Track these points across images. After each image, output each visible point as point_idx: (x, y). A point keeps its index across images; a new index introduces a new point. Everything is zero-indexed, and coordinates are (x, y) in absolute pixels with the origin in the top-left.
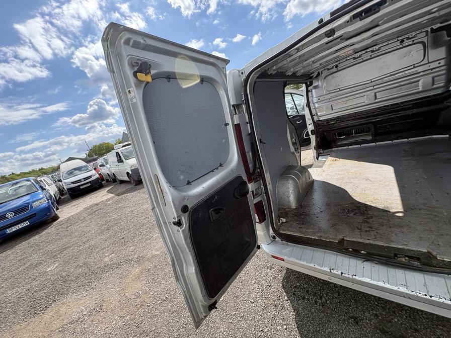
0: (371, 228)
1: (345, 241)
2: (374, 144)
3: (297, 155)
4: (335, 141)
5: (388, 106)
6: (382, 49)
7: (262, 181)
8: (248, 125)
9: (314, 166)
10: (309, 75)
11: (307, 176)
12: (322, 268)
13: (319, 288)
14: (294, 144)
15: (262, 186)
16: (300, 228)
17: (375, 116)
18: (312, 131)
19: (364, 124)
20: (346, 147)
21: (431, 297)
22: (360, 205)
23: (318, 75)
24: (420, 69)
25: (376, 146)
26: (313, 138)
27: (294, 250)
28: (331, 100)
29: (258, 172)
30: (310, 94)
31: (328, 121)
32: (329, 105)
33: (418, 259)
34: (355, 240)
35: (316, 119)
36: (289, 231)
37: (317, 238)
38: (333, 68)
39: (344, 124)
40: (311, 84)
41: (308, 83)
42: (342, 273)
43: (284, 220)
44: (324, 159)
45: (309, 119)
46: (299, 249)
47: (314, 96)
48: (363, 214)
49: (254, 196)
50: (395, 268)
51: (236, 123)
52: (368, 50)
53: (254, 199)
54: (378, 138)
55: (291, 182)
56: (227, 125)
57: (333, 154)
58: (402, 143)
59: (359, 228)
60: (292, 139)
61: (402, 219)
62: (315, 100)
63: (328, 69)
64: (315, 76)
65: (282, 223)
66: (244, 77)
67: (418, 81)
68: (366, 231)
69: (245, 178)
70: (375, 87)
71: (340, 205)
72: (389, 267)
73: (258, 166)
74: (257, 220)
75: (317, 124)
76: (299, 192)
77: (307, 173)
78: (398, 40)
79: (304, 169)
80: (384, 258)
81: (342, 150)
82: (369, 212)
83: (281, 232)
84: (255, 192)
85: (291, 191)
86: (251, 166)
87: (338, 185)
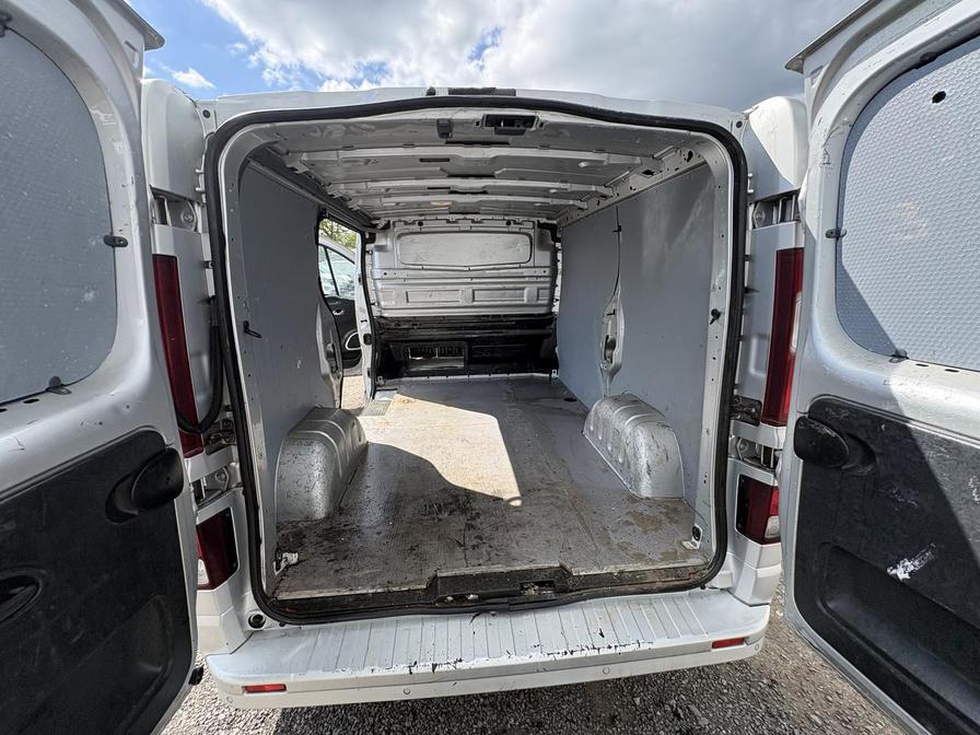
0: (481, 538)
1: (439, 582)
2: (466, 377)
3: (335, 383)
4: (407, 363)
5: (488, 316)
6: (486, 223)
7: (235, 450)
8: (209, 273)
9: (364, 412)
10: (370, 219)
11: (356, 434)
12: (390, 672)
13: (371, 720)
14: (330, 356)
15: (236, 465)
16: (337, 571)
17: (472, 328)
18: (365, 337)
19: (455, 340)
20: (423, 378)
21: (572, 653)
22: (458, 492)
23: (387, 227)
24: (526, 272)
25: (468, 382)
26: (367, 352)
27: (319, 643)
28: (407, 282)
29: (226, 420)
30: (368, 257)
31: (398, 321)
32: (403, 290)
33: (551, 584)
34: (457, 572)
35: (376, 313)
36: (307, 588)
37: (379, 591)
38: (413, 223)
39: (425, 334)
40: (372, 240)
41: (367, 236)
42: (434, 666)
43: (293, 558)
44: (386, 399)
45: (361, 310)
46: (331, 636)
47: (377, 265)
48: (464, 511)
49: (198, 498)
50: (522, 614)
51: (158, 252)
52: (468, 217)
53: (200, 508)
54: (472, 367)
55: (318, 448)
56: (115, 242)
57: (404, 389)
58: (502, 380)
59: (461, 541)
60: (326, 343)
61: (520, 511)
62: (378, 274)
63: (406, 223)
64: (380, 226)
65: (287, 567)
66: (211, 127)
67: (523, 289)
68: (474, 547)
69: (172, 438)
70: (474, 280)
71: (422, 497)
72: (513, 615)
73: (227, 401)
74: (204, 579)
75: (378, 324)
76: (336, 474)
77: (355, 427)
78: (504, 220)
79: (349, 418)
80: (506, 600)
81: (418, 383)
82: (474, 505)
83: (283, 596)
84: (204, 484)
85: (317, 473)
86: (200, 399)
87: (416, 453)
